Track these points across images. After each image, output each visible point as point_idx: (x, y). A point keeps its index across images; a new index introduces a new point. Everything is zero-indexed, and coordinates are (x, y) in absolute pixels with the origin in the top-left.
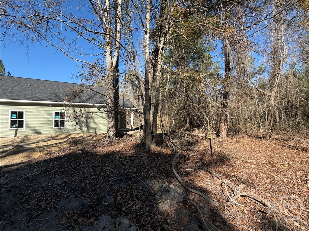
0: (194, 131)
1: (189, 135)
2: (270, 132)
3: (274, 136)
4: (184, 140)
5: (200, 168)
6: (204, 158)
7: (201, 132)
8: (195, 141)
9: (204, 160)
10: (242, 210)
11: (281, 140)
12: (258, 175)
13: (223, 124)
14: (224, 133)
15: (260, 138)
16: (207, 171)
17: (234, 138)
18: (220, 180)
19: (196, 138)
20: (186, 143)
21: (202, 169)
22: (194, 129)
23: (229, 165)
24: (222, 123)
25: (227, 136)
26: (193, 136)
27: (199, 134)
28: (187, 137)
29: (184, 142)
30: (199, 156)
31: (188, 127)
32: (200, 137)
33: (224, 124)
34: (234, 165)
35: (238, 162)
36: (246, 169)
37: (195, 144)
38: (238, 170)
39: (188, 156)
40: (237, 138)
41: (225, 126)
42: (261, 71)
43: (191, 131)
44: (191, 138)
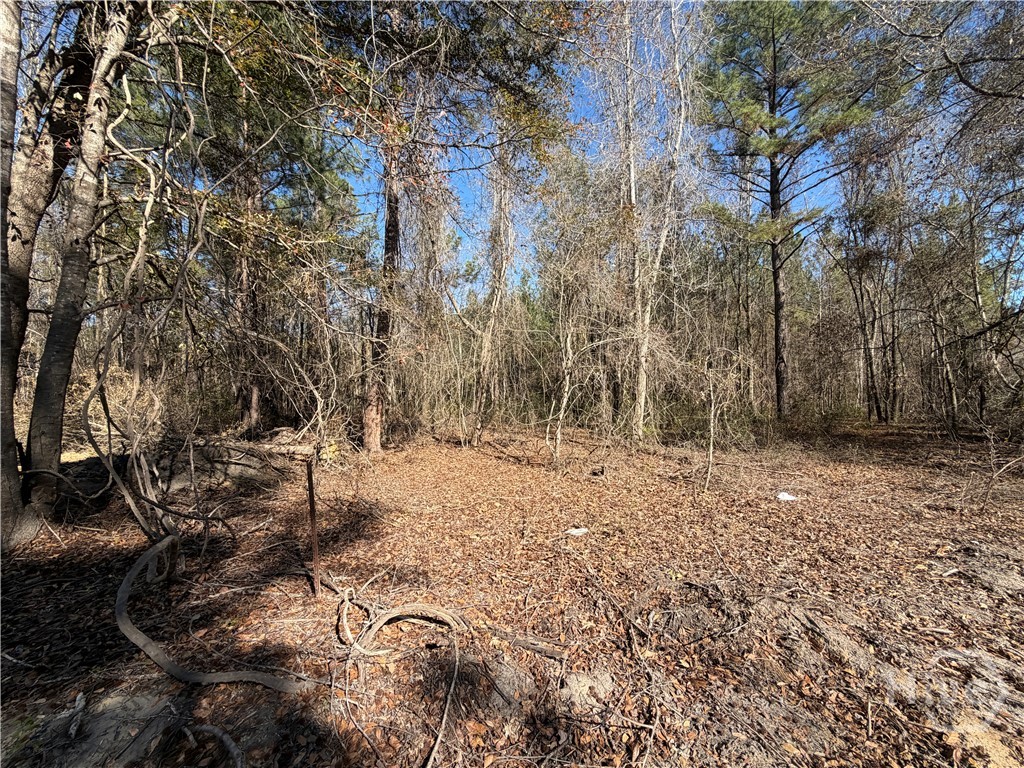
0: (277, 438)
1: (250, 453)
2: (479, 427)
3: (486, 436)
4: (226, 474)
5: (270, 576)
6: (296, 531)
7: (304, 437)
8: (274, 474)
9: (296, 537)
10: (384, 666)
11: (497, 446)
12: (441, 545)
13: (375, 408)
14: (374, 438)
15: (458, 443)
16: (301, 575)
17: (403, 450)
18: (337, 593)
19: (278, 463)
20: (234, 487)
21: (278, 575)
22: (277, 429)
23: (372, 536)
24: (370, 407)
25: (384, 446)
26: (265, 458)
27: (292, 449)
28: (242, 461)
29: (227, 484)
30: (278, 529)
31: (253, 422)
32: (296, 457)
33: (377, 410)
34: (387, 533)
35: (399, 520)
36: (417, 536)
37: (274, 485)
38: (395, 545)
39: (234, 539)
40: (409, 450)
41: (379, 416)
42: (471, 275)
43: (264, 437)
44: (258, 466)
